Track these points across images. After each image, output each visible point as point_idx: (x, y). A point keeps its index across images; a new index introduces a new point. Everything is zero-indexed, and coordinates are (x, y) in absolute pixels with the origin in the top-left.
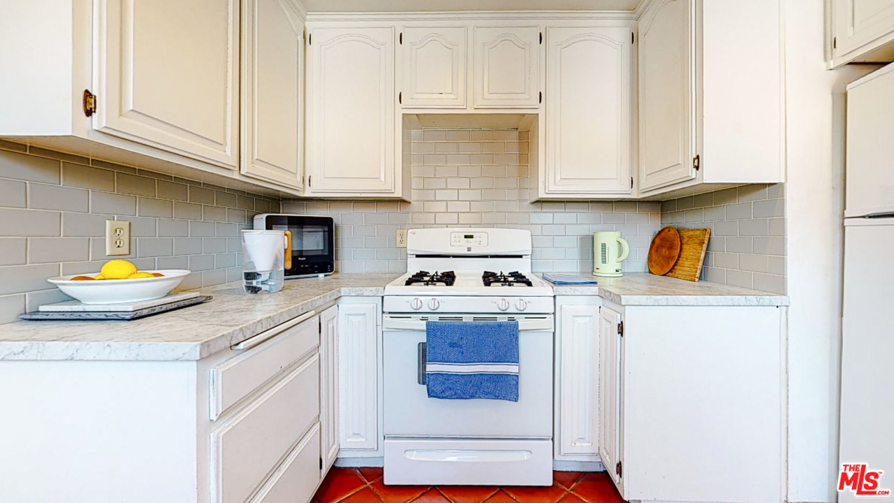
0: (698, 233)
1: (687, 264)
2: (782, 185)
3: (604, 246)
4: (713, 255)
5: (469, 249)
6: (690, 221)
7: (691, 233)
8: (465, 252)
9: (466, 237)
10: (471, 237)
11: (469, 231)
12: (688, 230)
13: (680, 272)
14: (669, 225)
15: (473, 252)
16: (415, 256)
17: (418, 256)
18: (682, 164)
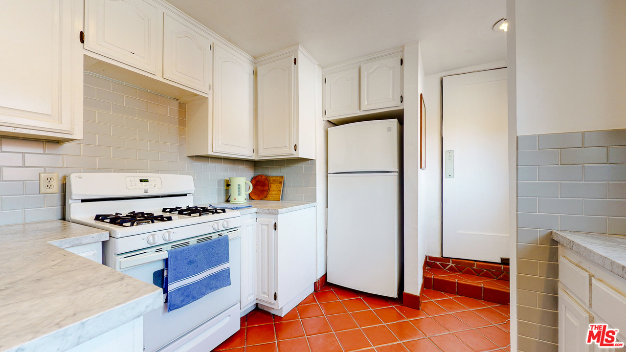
0: (278, 178)
1: (274, 193)
2: (315, 160)
3: (239, 186)
4: (285, 188)
5: (146, 191)
6: (272, 173)
7: (274, 178)
8: (143, 194)
9: (141, 181)
10: (146, 181)
11: (144, 176)
12: (272, 177)
13: (270, 197)
14: (261, 174)
15: (150, 194)
16: (80, 201)
17: (83, 201)
18: (288, 147)
